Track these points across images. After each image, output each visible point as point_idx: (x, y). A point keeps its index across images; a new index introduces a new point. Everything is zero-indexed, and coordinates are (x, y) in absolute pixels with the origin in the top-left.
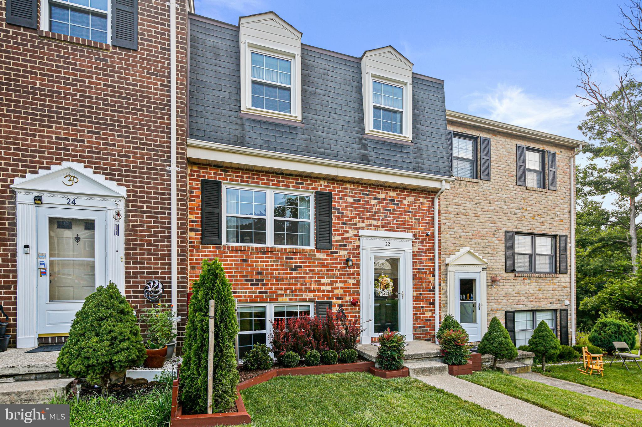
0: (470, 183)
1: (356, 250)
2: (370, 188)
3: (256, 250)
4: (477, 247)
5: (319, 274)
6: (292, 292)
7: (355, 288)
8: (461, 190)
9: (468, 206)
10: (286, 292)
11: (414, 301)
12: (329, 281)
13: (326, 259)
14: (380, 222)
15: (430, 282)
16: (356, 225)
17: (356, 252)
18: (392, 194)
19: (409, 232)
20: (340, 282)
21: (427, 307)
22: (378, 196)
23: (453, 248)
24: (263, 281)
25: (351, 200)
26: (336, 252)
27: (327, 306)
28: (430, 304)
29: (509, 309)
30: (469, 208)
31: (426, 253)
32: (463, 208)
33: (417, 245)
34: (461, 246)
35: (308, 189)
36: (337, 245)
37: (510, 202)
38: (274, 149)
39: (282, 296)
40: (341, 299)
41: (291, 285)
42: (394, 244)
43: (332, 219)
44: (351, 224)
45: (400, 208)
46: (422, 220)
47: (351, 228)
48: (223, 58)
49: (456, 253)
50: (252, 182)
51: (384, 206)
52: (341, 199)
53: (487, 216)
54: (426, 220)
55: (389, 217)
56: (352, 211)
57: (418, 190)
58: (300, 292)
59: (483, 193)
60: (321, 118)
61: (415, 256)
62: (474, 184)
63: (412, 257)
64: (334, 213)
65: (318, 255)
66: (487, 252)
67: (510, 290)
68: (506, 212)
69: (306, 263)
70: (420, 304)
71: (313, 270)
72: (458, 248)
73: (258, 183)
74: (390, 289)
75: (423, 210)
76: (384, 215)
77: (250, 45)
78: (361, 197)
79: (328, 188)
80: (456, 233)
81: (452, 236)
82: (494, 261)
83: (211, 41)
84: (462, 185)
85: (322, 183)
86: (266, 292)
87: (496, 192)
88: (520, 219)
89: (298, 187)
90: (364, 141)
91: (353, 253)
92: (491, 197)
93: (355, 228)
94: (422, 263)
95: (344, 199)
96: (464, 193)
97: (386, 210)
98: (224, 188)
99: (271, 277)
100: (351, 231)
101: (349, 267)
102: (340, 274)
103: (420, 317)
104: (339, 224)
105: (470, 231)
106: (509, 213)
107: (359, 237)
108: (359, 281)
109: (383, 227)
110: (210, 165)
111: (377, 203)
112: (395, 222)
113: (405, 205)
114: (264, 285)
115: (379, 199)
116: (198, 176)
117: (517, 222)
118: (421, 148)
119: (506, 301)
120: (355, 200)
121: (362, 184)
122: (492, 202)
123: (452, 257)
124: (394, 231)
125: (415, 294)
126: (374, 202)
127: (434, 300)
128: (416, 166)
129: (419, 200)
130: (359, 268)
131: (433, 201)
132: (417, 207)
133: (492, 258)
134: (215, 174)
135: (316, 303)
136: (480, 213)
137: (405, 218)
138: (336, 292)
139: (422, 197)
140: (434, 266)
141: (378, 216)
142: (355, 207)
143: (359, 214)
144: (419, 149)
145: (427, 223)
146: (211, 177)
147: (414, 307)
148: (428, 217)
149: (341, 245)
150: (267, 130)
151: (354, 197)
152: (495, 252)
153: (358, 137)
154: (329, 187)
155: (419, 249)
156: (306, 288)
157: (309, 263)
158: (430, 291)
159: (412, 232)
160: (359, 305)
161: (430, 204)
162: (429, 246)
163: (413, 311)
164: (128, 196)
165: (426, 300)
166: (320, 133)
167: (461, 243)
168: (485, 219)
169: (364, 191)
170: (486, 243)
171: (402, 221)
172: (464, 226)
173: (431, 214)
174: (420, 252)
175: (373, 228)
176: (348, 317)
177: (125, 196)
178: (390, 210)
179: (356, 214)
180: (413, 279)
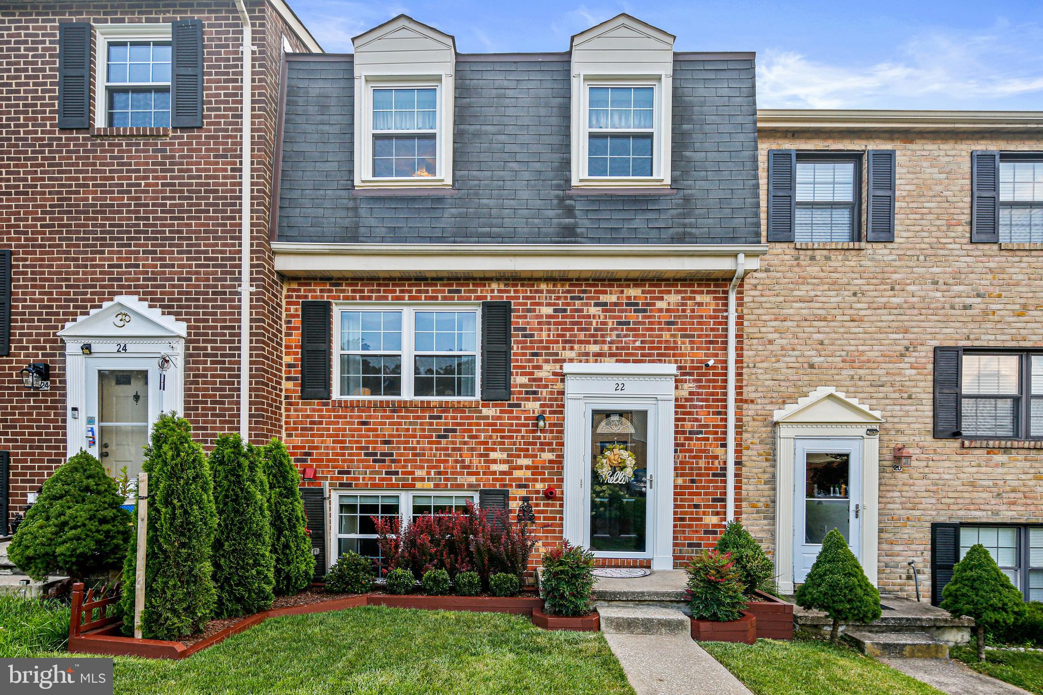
0: (837, 253)
1: (556, 400)
2: (587, 285)
3: (382, 406)
4: (855, 386)
5: (487, 443)
6: (439, 473)
7: (553, 468)
8: (814, 270)
9: (833, 300)
10: (428, 473)
11: (675, 494)
12: (504, 456)
13: (499, 418)
14: (606, 347)
15: (716, 457)
16: (557, 354)
17: (557, 405)
18: (634, 292)
19: (670, 362)
20: (526, 456)
21: (706, 506)
22: (603, 298)
23: (790, 390)
24: (392, 454)
25: (549, 310)
26: (519, 406)
27: (501, 498)
28: (714, 500)
29: (942, 519)
30: (835, 305)
31: (707, 400)
32: (817, 305)
33: (686, 386)
34: (814, 385)
35: (469, 298)
36: (520, 393)
37: (951, 281)
38: (404, 240)
39: (423, 480)
40: (526, 486)
41: (438, 461)
42: (632, 387)
43: (511, 348)
44: (546, 354)
45: (649, 317)
46: (699, 336)
47: (547, 361)
48: (333, 110)
49: (800, 400)
50: (378, 298)
51: (614, 317)
52: (529, 311)
53: (884, 318)
54: (707, 336)
55: (625, 336)
56: (549, 330)
57: (691, 280)
58: (452, 473)
59: (873, 269)
60: (489, 174)
61: (682, 409)
62: (847, 253)
63: (673, 410)
64: (516, 337)
65: (485, 412)
66: (881, 395)
67: (947, 477)
68: (939, 305)
69: (463, 424)
70: (692, 500)
71: (476, 437)
72: (805, 389)
73: (386, 298)
74: (629, 472)
75: (701, 317)
76: (616, 332)
77: (368, 79)
78: (568, 304)
79: (505, 295)
80: (800, 359)
81: (791, 365)
82: (901, 413)
83: (316, 88)
84: (818, 258)
85: (494, 286)
86: (397, 473)
87: (911, 264)
88: (980, 319)
89: (453, 298)
90: (568, 202)
91: (552, 406)
92: (895, 276)
93: (555, 361)
94: (697, 420)
95: (534, 311)
96: (822, 274)
97: (619, 323)
98: (336, 312)
99: (405, 449)
100: (546, 367)
101: (542, 431)
102: (525, 444)
103: (690, 526)
104: (524, 355)
105: (838, 353)
106: (948, 306)
107: (562, 377)
108: (562, 456)
109: (611, 355)
110: (315, 279)
111: (600, 313)
112: (638, 344)
113: (661, 310)
114: (393, 461)
115: (605, 304)
116: (298, 297)
117: (971, 326)
118: (692, 195)
119: (934, 501)
120: (555, 311)
121: (571, 280)
122: (897, 287)
123: (790, 408)
124: (635, 361)
125: (680, 481)
126: (593, 310)
127: (725, 494)
128: (677, 233)
129: (694, 298)
130: (562, 432)
131: (726, 298)
132: (688, 313)
133: (898, 408)
134: (321, 291)
135: (481, 493)
136: (863, 313)
137: (661, 336)
138: (517, 474)
139: (702, 292)
140: (725, 427)
141: (602, 336)
142: (556, 324)
143: (563, 336)
144: (687, 199)
145: (711, 342)
146: (316, 297)
147: (676, 506)
148: (712, 330)
149: (527, 393)
150: (394, 211)
151: (555, 304)
152: (905, 395)
153: (557, 197)
154: (508, 292)
155: (691, 393)
156: (463, 467)
157: (470, 424)
158: (714, 475)
159: (676, 362)
160: (561, 499)
161: (717, 305)
162: (714, 387)
163: (675, 513)
164: (189, 334)
165: (706, 494)
166: (485, 201)
167: (814, 378)
168: (879, 324)
169: (574, 292)
170: (880, 376)
171: (653, 342)
172: (822, 343)
173: (720, 323)
174: (692, 400)
175: (591, 358)
176: (539, 518)
177: (184, 334)
178: (629, 323)
179: (558, 336)
180: (676, 451)
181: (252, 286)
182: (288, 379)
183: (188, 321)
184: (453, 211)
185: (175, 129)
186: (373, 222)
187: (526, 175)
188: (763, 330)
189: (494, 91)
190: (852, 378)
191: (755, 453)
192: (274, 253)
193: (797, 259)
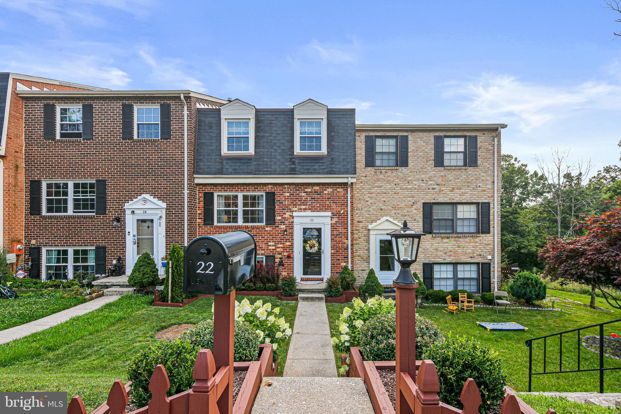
0: (390, 170)
1: (291, 224)
2: (301, 186)
3: (232, 227)
4: (396, 216)
5: (268, 239)
7: (290, 247)
8: (382, 176)
9: (388, 187)
11: (331, 256)
12: (273, 244)
13: (271, 231)
14: (307, 206)
15: (345, 243)
16: (291, 209)
17: (291, 226)
18: (316, 188)
19: (329, 211)
20: (281, 244)
21: (342, 259)
22: (306, 190)
23: (374, 218)
25: (288, 194)
26: (278, 227)
27: (272, 258)
28: (344, 257)
29: (426, 262)
31: (342, 224)
32: (383, 188)
33: (334, 219)
34: (382, 216)
35: (261, 190)
36: (279, 222)
37: (428, 180)
40: (281, 254)
42: (316, 220)
43: (275, 207)
44: (287, 209)
45: (322, 196)
46: (339, 203)
47: (288, 212)
49: (378, 221)
50: (230, 191)
51: (310, 196)
52: (281, 194)
53: (406, 193)
54: (341, 202)
55: (314, 203)
56: (288, 201)
57: (336, 184)
59: (402, 176)
60: (267, 150)
61: (333, 226)
62: (393, 170)
63: (330, 227)
64: (277, 203)
65: (267, 229)
68: (424, 188)
69: (259, 233)
70: (337, 257)
71: (264, 237)
72: (379, 217)
73: (232, 190)
74: (316, 248)
75: (339, 196)
76: (311, 202)
77: (226, 119)
78: (295, 192)
80: (377, 207)
81: (374, 209)
82: (412, 225)
83: (208, 120)
84: (383, 172)
85: (269, 186)
87: (415, 174)
88: (438, 193)
89: (255, 190)
90: (293, 160)
91: (289, 227)
92: (409, 178)
93: (290, 211)
94: (338, 231)
95: (283, 194)
96: (384, 178)
97: (311, 199)
98: (215, 195)
100: (287, 213)
101: (286, 235)
102: (280, 239)
103: (336, 266)
104: (280, 209)
105: (390, 205)
106: (427, 188)
107: (293, 217)
108: (293, 244)
109: (309, 209)
110: (208, 185)
111: (306, 195)
112: (318, 205)
113: (326, 194)
115: (307, 192)
116: (202, 190)
117: (435, 195)
118: (334, 157)
119: (424, 255)
120: (290, 194)
121: (296, 185)
122: (410, 182)
123: (374, 224)
124: (317, 211)
125: (333, 251)
126: (303, 194)
127: (347, 255)
128: (329, 170)
129: (336, 190)
130: (293, 235)
131: (347, 190)
132: (335, 195)
134: (210, 188)
135: (266, 256)
136: (399, 191)
137: (326, 203)
138: (278, 250)
139: (339, 188)
140: (347, 233)
141: (306, 203)
142: (290, 199)
143: (293, 203)
144: (332, 159)
145: (343, 205)
146: (208, 190)
147: (332, 260)
149: (281, 222)
150: (235, 163)
151: (290, 192)
152: (413, 219)
153: (290, 158)
154: (274, 188)
155: (336, 222)
156: (260, 248)
157: (261, 233)
158: (344, 249)
159: (331, 211)
160: (293, 258)
161: (344, 192)
162: (344, 220)
163: (331, 262)
164: (167, 207)
165: (341, 255)
166: (265, 160)
167: (382, 214)
168: (404, 195)
169: (296, 188)
170: (405, 212)
171: (323, 205)
172: (385, 201)
173: (345, 198)
174: (336, 224)
175: (302, 210)
176: (285, 265)
177: (166, 207)
178: (315, 198)
179: (291, 203)
180: (331, 241)
181: (188, 190)
182: (199, 219)
183: (167, 202)
184: (255, 163)
185: (161, 139)
186: (228, 167)
187: (279, 151)
188: (364, 197)
190: (395, 213)
191: (362, 240)
192: (195, 178)
193: (376, 173)
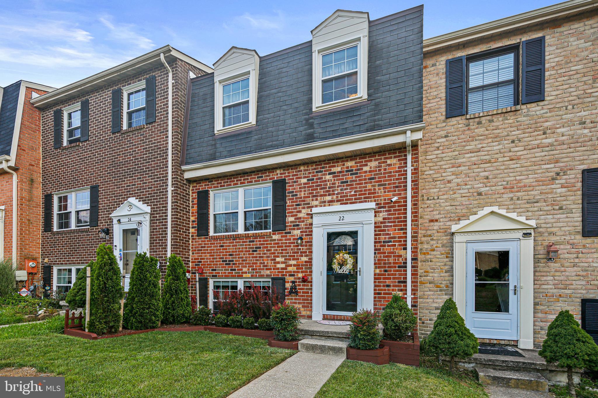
0: (499, 116)
1: (308, 228)
2: (324, 164)
3: (229, 237)
4: (514, 204)
5: (275, 253)
6: (253, 269)
7: (307, 265)
8: (481, 131)
9: (495, 148)
10: (249, 270)
11: (375, 279)
12: (283, 260)
13: (281, 240)
14: (335, 197)
15: (401, 256)
16: (309, 204)
17: (309, 231)
18: (350, 164)
19: (371, 201)
20: (293, 259)
21: (394, 286)
22: (333, 170)
23: (463, 211)
24: (233, 261)
25: (304, 181)
26: (290, 233)
27: (282, 282)
28: (399, 282)
29: (591, 297)
30: (498, 151)
31: (394, 222)
33: (381, 214)
34: (481, 207)
35: (266, 180)
36: (290, 226)
39: (246, 273)
40: (293, 275)
41: (253, 263)
42: (349, 218)
43: (286, 203)
44: (304, 204)
45: (359, 177)
46: (389, 184)
47: (304, 208)
48: (208, 100)
49: (471, 217)
50: (227, 185)
51: (339, 180)
52: (295, 182)
53: (537, 155)
54: (394, 183)
55: (346, 189)
56: (305, 191)
57: (384, 151)
58: (259, 269)
59: (527, 122)
60: (273, 114)
61: (379, 228)
62: (506, 115)
63: (373, 229)
64: (289, 196)
65: (274, 237)
66: (536, 209)
68: (587, 139)
69: (264, 244)
70: (386, 282)
71: (270, 250)
72: (475, 210)
73: (230, 185)
74: (349, 266)
75: (391, 172)
76: (340, 188)
77: (221, 81)
78: (315, 176)
79: (283, 175)
80: (471, 191)
81: (464, 195)
82: (553, 220)
83: (202, 91)
84: (483, 122)
85: (278, 172)
86: (235, 270)
87: (561, 113)
89: (259, 181)
90: (311, 121)
91: (306, 232)
92: (547, 124)
93: (308, 208)
94: (388, 234)
96: (487, 132)
97: (342, 183)
98: (211, 194)
99: (239, 258)
100: (304, 211)
101: (301, 246)
102: (293, 253)
103: (384, 298)
104: (293, 206)
105: (500, 183)
106: (595, 139)
107: (311, 216)
108: (311, 259)
109: (338, 201)
110: (202, 180)
111: (332, 178)
112: (353, 193)
113: (366, 172)
114: (233, 264)
115: (334, 173)
116: (196, 189)
118: (380, 101)
119: (584, 283)
120: (308, 180)
121: (316, 162)
122: (549, 131)
123: (463, 223)
124: (351, 203)
125: (378, 271)
126: (328, 177)
127: (406, 278)
128: (370, 126)
129: (386, 162)
130: (311, 245)
131: (406, 159)
132: (382, 171)
133: (551, 216)
134: (205, 185)
135: (272, 279)
136: (520, 153)
137: (366, 187)
138: (289, 269)
139: (391, 158)
140: (406, 237)
141: (333, 191)
142: (308, 187)
143: (312, 193)
144: (377, 105)
145: (397, 187)
146: (203, 188)
147: (375, 286)
148: (397, 179)
149: (294, 226)
152: (557, 207)
153: (305, 119)
154: (285, 173)
155: (384, 219)
157: (267, 244)
158: (399, 267)
159: (375, 201)
160: (311, 282)
161: (401, 164)
162: (399, 214)
163: (375, 290)
164: (151, 211)
165: (394, 278)
166: (270, 129)
167: (482, 201)
168: (533, 159)
169: (318, 168)
170: (535, 196)
171: (361, 191)
172: (487, 178)
173: (403, 175)
174: (385, 223)
175: (327, 204)
176: (300, 292)
177: (150, 212)
178: (347, 182)
179: (310, 193)
180: (375, 253)
181: (172, 187)
182: (193, 228)
183: (151, 205)
184: (256, 137)
185: (147, 124)
186: (221, 149)
187: (290, 111)
188: (444, 174)
189: (277, 71)
190: (512, 199)
191: (438, 253)
192: (184, 171)
193: (468, 125)
